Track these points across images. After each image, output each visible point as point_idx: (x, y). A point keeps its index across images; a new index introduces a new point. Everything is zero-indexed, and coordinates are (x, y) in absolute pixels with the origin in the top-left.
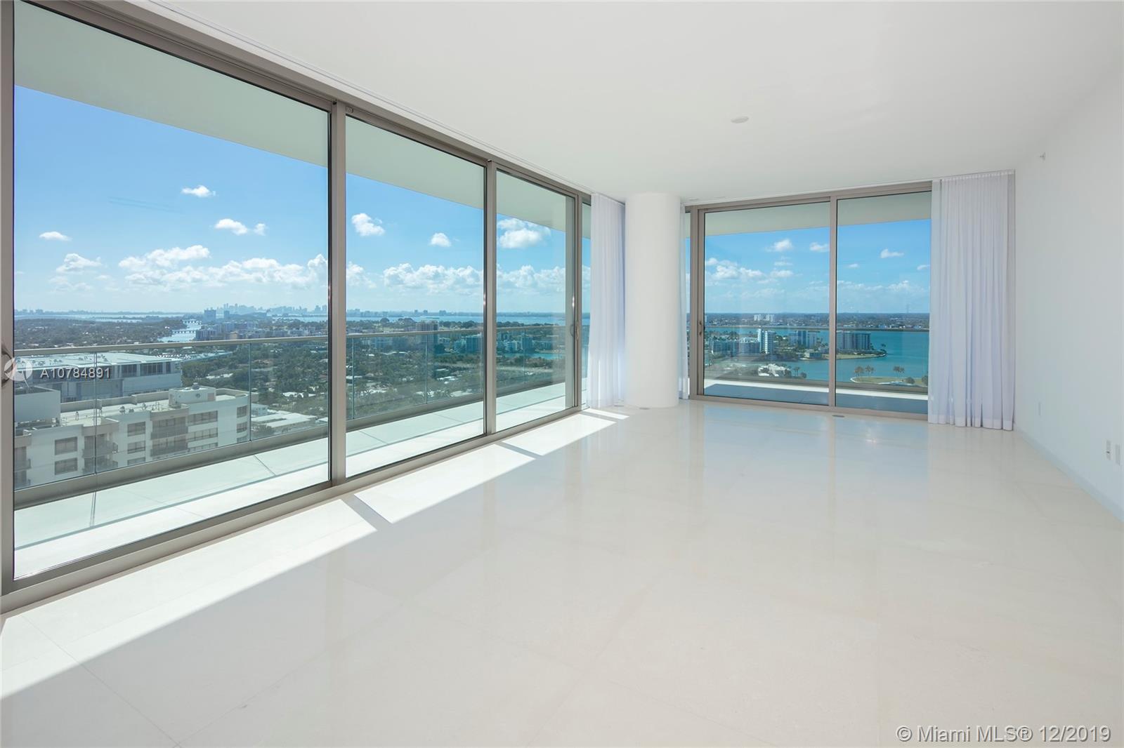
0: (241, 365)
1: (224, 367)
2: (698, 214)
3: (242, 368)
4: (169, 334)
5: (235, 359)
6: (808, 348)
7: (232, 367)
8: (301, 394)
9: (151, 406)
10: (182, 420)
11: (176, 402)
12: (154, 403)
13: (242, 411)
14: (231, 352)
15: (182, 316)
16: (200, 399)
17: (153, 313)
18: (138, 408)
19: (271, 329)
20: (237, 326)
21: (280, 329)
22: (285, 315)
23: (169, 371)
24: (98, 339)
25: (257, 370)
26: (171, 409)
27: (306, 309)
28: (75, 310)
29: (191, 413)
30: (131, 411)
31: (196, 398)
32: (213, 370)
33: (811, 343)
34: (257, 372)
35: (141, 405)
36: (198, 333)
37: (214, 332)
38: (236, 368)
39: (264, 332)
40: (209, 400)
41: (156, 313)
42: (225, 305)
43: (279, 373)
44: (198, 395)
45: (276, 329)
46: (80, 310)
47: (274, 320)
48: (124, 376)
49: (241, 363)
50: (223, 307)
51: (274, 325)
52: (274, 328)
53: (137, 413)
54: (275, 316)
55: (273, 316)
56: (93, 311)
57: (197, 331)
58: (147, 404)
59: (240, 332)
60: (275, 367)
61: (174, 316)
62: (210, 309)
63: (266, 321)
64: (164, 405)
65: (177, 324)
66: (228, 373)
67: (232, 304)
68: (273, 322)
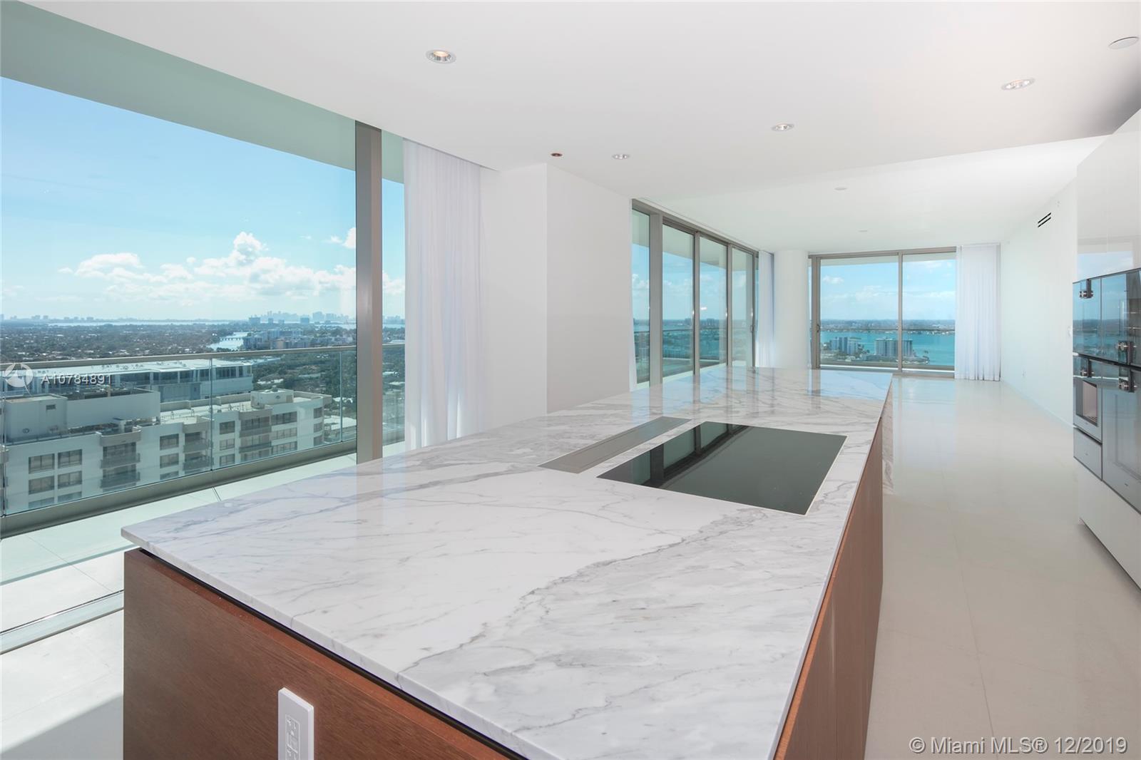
0: (289, 371)
1: (274, 372)
2: (816, 260)
3: (291, 373)
4: (216, 341)
5: (284, 365)
6: (850, 355)
7: (282, 373)
8: (350, 399)
9: (236, 407)
10: (266, 419)
11: (258, 404)
12: (238, 404)
13: (318, 412)
14: (279, 358)
15: (228, 323)
16: (280, 400)
17: (200, 320)
18: (224, 408)
19: (316, 336)
20: (282, 333)
21: (324, 336)
22: (328, 322)
23: (241, 375)
24: (150, 346)
25: (306, 376)
26: (255, 410)
27: (347, 316)
28: (125, 318)
29: (274, 413)
30: (219, 411)
31: (276, 400)
32: (263, 375)
33: (853, 349)
34: (306, 378)
35: (227, 405)
36: (246, 340)
37: (261, 339)
38: (285, 373)
39: (309, 339)
40: (287, 402)
41: (203, 321)
42: (268, 313)
43: (328, 379)
44: (278, 397)
45: (320, 337)
46: (129, 317)
47: (317, 327)
48: (201, 380)
49: (290, 369)
50: (266, 314)
51: (317, 332)
52: (318, 335)
53: (225, 413)
54: (318, 323)
55: (316, 323)
56: (141, 319)
57: (244, 338)
58: (232, 405)
59: (286, 339)
60: (323, 373)
61: (220, 323)
62: (254, 317)
63: (310, 328)
64: (247, 407)
65: (224, 331)
66: (279, 379)
67: (275, 311)
68: (317, 329)
